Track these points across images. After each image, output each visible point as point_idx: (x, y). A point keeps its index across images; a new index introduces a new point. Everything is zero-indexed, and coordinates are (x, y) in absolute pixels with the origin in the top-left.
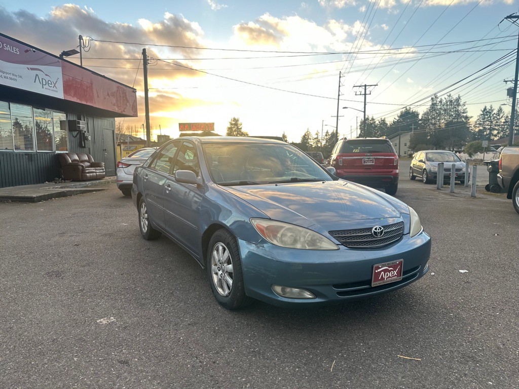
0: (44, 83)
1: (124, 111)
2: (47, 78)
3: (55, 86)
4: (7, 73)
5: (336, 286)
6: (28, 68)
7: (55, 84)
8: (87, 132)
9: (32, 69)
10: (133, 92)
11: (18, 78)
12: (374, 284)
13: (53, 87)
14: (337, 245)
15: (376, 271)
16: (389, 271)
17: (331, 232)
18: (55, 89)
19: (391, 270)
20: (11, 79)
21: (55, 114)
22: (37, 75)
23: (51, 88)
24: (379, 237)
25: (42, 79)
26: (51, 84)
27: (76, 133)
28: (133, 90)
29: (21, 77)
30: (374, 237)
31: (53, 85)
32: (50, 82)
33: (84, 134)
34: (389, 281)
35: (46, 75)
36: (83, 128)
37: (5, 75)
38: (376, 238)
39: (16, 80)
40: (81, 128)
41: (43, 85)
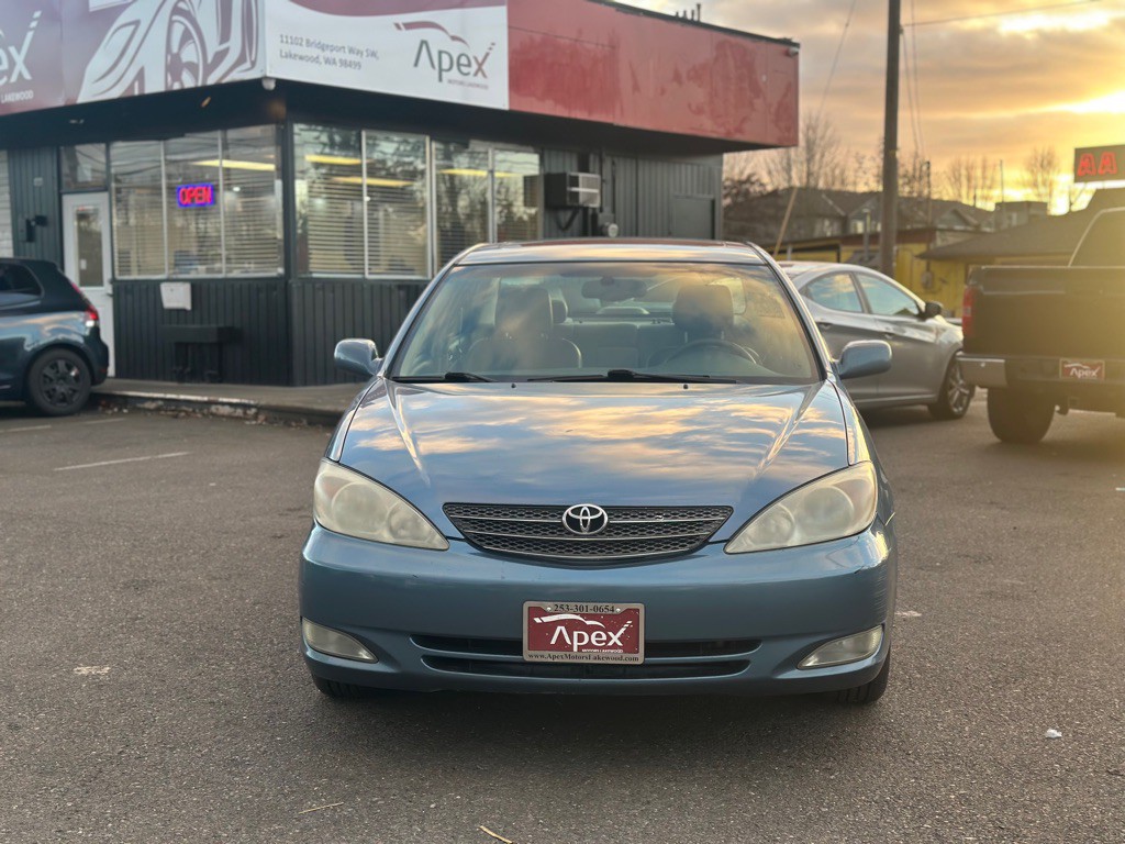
0: (446, 65)
1: (739, 130)
2: (455, 49)
3: (480, 69)
4: (333, 48)
5: (426, 640)
6: (398, 26)
7: (480, 65)
8: (607, 210)
9: (409, 26)
10: (787, 54)
11: (365, 60)
12: (529, 655)
13: (476, 74)
14: (447, 538)
15: (537, 620)
16: (589, 630)
17: (449, 507)
18: (479, 79)
19: (598, 628)
20: (344, 63)
21: (500, 156)
22: (424, 43)
23: (471, 79)
24: (585, 535)
25: (440, 53)
26: (469, 65)
27: (569, 214)
28: (783, 48)
29: (374, 54)
30: (569, 533)
31: (475, 66)
32: (464, 61)
33: (595, 216)
34: (590, 658)
35: (454, 38)
36: (591, 197)
37: (328, 54)
38: (576, 535)
39: (358, 65)
40: (582, 199)
41: (441, 70)
